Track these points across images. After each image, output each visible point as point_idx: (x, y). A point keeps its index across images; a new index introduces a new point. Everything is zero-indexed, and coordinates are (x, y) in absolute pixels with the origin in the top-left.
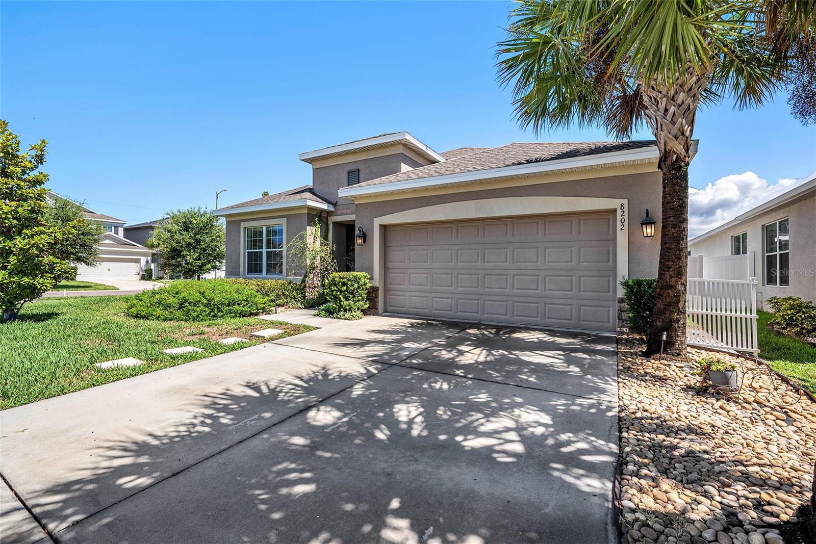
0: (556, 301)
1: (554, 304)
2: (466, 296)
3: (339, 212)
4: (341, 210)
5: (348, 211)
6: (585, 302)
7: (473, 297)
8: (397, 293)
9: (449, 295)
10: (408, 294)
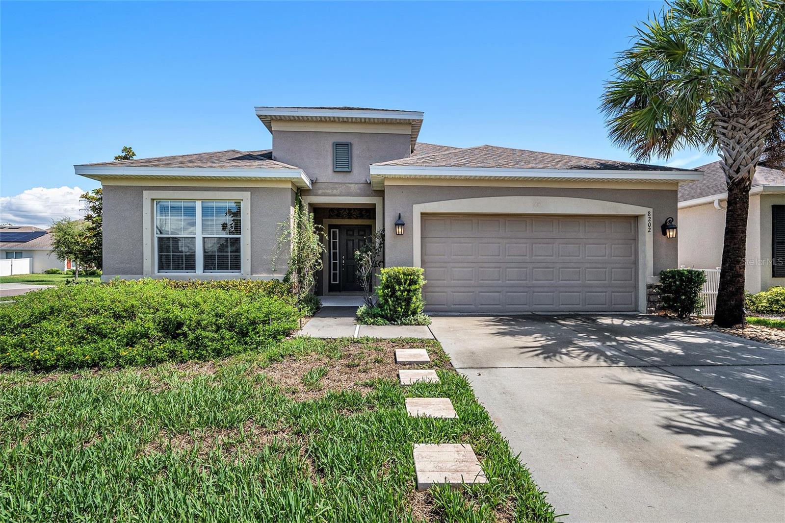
0: (594, 290)
1: (593, 292)
2: (514, 289)
3: (320, 192)
4: (323, 189)
5: (335, 192)
6: (616, 289)
7: (521, 289)
8: (437, 289)
9: (497, 289)
10: (449, 290)
